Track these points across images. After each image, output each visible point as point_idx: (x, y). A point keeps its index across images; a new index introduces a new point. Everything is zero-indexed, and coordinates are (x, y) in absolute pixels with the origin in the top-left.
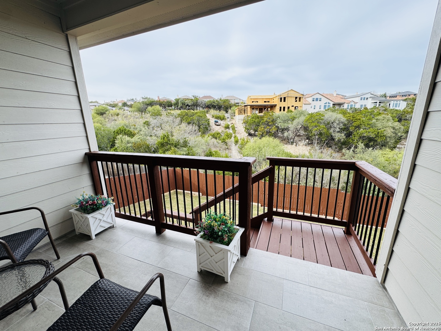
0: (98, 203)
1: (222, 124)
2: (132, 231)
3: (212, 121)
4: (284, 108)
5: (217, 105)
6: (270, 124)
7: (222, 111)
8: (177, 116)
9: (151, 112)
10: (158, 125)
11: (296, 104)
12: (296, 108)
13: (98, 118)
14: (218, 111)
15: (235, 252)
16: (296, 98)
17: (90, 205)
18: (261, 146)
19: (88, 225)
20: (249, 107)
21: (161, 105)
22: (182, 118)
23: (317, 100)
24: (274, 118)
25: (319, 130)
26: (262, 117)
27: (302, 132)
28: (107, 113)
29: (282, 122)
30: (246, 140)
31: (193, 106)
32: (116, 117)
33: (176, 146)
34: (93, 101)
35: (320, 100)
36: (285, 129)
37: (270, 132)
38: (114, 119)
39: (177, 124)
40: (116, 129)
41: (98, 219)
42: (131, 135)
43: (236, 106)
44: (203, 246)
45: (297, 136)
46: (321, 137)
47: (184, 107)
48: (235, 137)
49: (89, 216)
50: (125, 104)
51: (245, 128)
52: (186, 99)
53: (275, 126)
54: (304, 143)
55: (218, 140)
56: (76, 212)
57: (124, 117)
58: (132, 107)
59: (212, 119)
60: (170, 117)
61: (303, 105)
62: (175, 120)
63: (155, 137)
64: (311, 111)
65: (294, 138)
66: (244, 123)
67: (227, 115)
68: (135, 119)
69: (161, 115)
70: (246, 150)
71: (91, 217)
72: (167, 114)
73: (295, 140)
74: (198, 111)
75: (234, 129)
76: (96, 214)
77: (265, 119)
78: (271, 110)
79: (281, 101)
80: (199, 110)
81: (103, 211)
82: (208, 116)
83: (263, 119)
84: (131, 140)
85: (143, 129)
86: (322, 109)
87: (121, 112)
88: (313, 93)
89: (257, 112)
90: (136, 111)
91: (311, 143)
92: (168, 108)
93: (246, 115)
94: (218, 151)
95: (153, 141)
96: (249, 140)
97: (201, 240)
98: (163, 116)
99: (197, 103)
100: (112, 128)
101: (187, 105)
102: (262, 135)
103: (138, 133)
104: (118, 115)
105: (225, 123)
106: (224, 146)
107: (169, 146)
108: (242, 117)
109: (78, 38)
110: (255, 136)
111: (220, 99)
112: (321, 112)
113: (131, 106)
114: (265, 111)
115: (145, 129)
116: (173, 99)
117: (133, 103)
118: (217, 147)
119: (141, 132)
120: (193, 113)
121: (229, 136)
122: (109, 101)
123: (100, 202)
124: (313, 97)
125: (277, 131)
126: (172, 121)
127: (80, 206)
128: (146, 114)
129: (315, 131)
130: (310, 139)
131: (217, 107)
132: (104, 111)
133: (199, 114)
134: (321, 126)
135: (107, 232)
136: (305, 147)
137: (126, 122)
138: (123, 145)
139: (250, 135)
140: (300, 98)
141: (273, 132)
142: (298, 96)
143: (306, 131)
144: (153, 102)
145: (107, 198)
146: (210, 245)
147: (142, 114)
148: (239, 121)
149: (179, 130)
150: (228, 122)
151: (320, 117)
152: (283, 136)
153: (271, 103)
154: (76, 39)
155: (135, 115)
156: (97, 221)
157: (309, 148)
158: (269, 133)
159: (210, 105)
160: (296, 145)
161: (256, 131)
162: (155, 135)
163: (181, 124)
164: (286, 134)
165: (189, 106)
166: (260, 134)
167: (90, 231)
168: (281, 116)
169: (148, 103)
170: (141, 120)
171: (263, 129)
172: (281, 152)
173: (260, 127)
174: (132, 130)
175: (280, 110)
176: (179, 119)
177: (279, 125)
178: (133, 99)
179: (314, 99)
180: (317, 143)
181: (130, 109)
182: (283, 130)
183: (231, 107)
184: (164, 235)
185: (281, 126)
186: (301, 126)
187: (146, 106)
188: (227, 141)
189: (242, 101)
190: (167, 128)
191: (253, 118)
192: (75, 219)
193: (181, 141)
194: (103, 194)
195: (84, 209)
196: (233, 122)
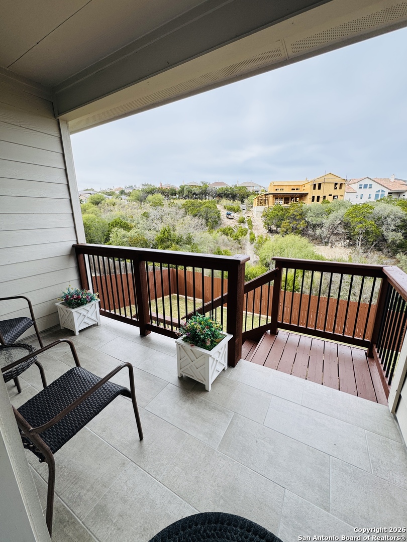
0: (82, 297)
1: (236, 218)
2: (116, 331)
3: (224, 213)
4: (318, 197)
5: (231, 194)
6: (297, 218)
7: (237, 201)
8: (181, 207)
9: (151, 202)
10: (158, 217)
11: (334, 193)
12: (336, 197)
13: (93, 208)
14: (232, 201)
15: (219, 360)
16: (336, 184)
17: (74, 299)
18: (284, 246)
19: (72, 320)
20: (272, 195)
21: (163, 193)
22: (187, 209)
23: (366, 186)
24: (304, 210)
25: (365, 227)
26: (287, 210)
27: (341, 230)
28: (103, 202)
29: (314, 215)
30: (265, 238)
31: (201, 195)
32: (112, 207)
33: (177, 243)
34: (89, 188)
35: (370, 187)
36: (318, 225)
37: (296, 228)
38: (109, 209)
39: (180, 216)
40: (112, 221)
41: (82, 315)
42: (128, 228)
43: (255, 195)
44: (184, 350)
45: (334, 235)
46: (368, 237)
47: (190, 195)
48: (251, 233)
49: (73, 311)
50: (122, 192)
51: (265, 223)
52: (193, 186)
53: (304, 221)
54: (343, 244)
55: (229, 237)
56: (62, 306)
57: (120, 207)
58: (130, 196)
59: (223, 210)
60: (173, 207)
61: (346, 193)
62: (178, 211)
63: (155, 232)
64: (355, 201)
65: (330, 237)
66: (264, 216)
67: (242, 206)
68: (133, 210)
69: (162, 205)
70: (264, 251)
71: (75, 311)
72: (169, 204)
73: (330, 239)
74: (207, 200)
75: (250, 223)
76: (80, 309)
77: (291, 211)
78: (300, 200)
79: (314, 188)
80: (209, 199)
81: (87, 307)
82: (219, 207)
83: (289, 211)
84: (127, 234)
85: (141, 221)
86: (373, 199)
87: (118, 201)
88: (360, 178)
89: (282, 202)
90: (135, 200)
91: (352, 245)
92: (172, 197)
93: (267, 206)
94: (229, 250)
95: (152, 236)
96: (268, 238)
97: (183, 343)
98: (164, 206)
99: (206, 191)
100: (107, 220)
101: (194, 193)
102: (286, 232)
103: (135, 226)
104: (114, 204)
105: (239, 216)
106: (237, 245)
107: (170, 242)
108: (262, 208)
109: (70, 123)
110: (277, 232)
111: (235, 186)
112: (369, 204)
113: (129, 194)
114: (292, 201)
115: (144, 221)
116: (177, 186)
117: (131, 191)
118: (228, 245)
119: (139, 225)
120: (200, 203)
121: (244, 233)
122: (106, 188)
123: (84, 297)
124: (360, 183)
125: (307, 227)
126: (174, 213)
127: (65, 300)
128: (146, 204)
129: (359, 228)
130: (351, 239)
131: (230, 196)
132: (100, 200)
133: (207, 205)
134: (368, 222)
135: (90, 330)
136: (343, 250)
137: (123, 213)
138: (118, 239)
139: (271, 231)
140: (341, 185)
141: (301, 229)
142: (339, 181)
143: (347, 229)
144: (154, 189)
145: (92, 294)
146: (192, 348)
147: (141, 204)
148: (257, 214)
149: (182, 224)
150: (243, 215)
151: (368, 210)
152: (315, 234)
153: (301, 191)
154: (67, 124)
155: (134, 204)
156: (82, 317)
157: (349, 250)
158: (295, 230)
159: (222, 193)
160: (331, 247)
161: (278, 226)
162: (155, 229)
163: (185, 216)
164: (318, 232)
165: (197, 195)
166: (283, 231)
167: (74, 326)
168: (313, 208)
169: (148, 191)
170: (139, 210)
171: (287, 224)
172: (309, 255)
173: (284, 222)
174: (128, 222)
175: (313, 200)
176: (184, 210)
177: (309, 220)
178: (131, 187)
179: (362, 185)
180: (361, 244)
181: (128, 198)
182: (315, 226)
183: (248, 196)
184: (149, 338)
185: (312, 221)
186: (340, 222)
187: (146, 194)
188: (240, 238)
189: (263, 188)
190: (169, 221)
191: (276, 210)
192: (61, 313)
193: (185, 237)
194: (89, 289)
195: (69, 303)
196: (250, 214)
